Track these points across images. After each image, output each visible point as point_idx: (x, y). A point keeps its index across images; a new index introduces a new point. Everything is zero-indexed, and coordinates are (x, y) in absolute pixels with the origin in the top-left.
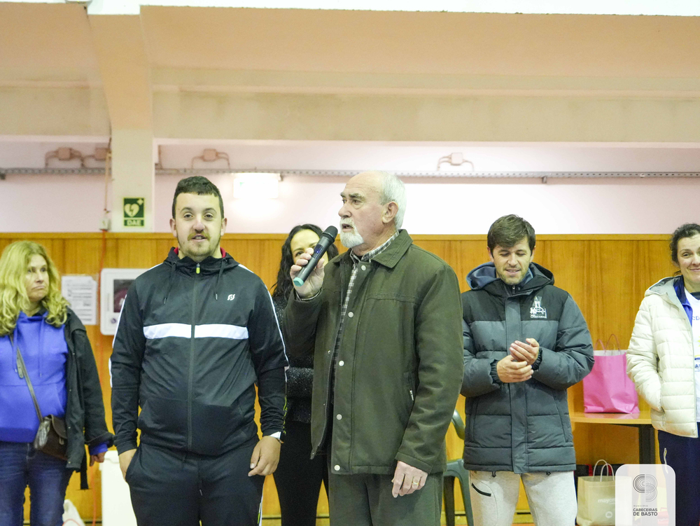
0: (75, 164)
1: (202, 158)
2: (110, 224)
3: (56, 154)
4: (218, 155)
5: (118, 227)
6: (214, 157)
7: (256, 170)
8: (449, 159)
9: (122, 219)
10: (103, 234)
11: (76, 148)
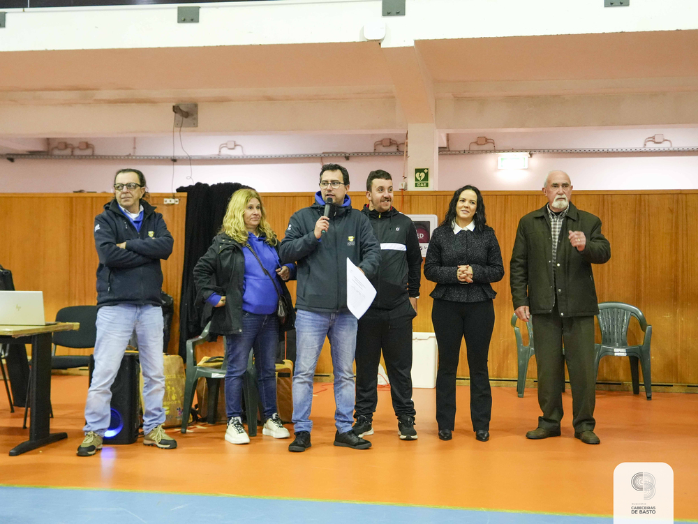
0: (393, 149)
1: (476, 143)
2: (406, 185)
3: (381, 143)
4: (487, 141)
5: (411, 187)
6: (485, 142)
7: (513, 150)
8: (653, 139)
9: (414, 182)
10: (402, 192)
11: (394, 138)
